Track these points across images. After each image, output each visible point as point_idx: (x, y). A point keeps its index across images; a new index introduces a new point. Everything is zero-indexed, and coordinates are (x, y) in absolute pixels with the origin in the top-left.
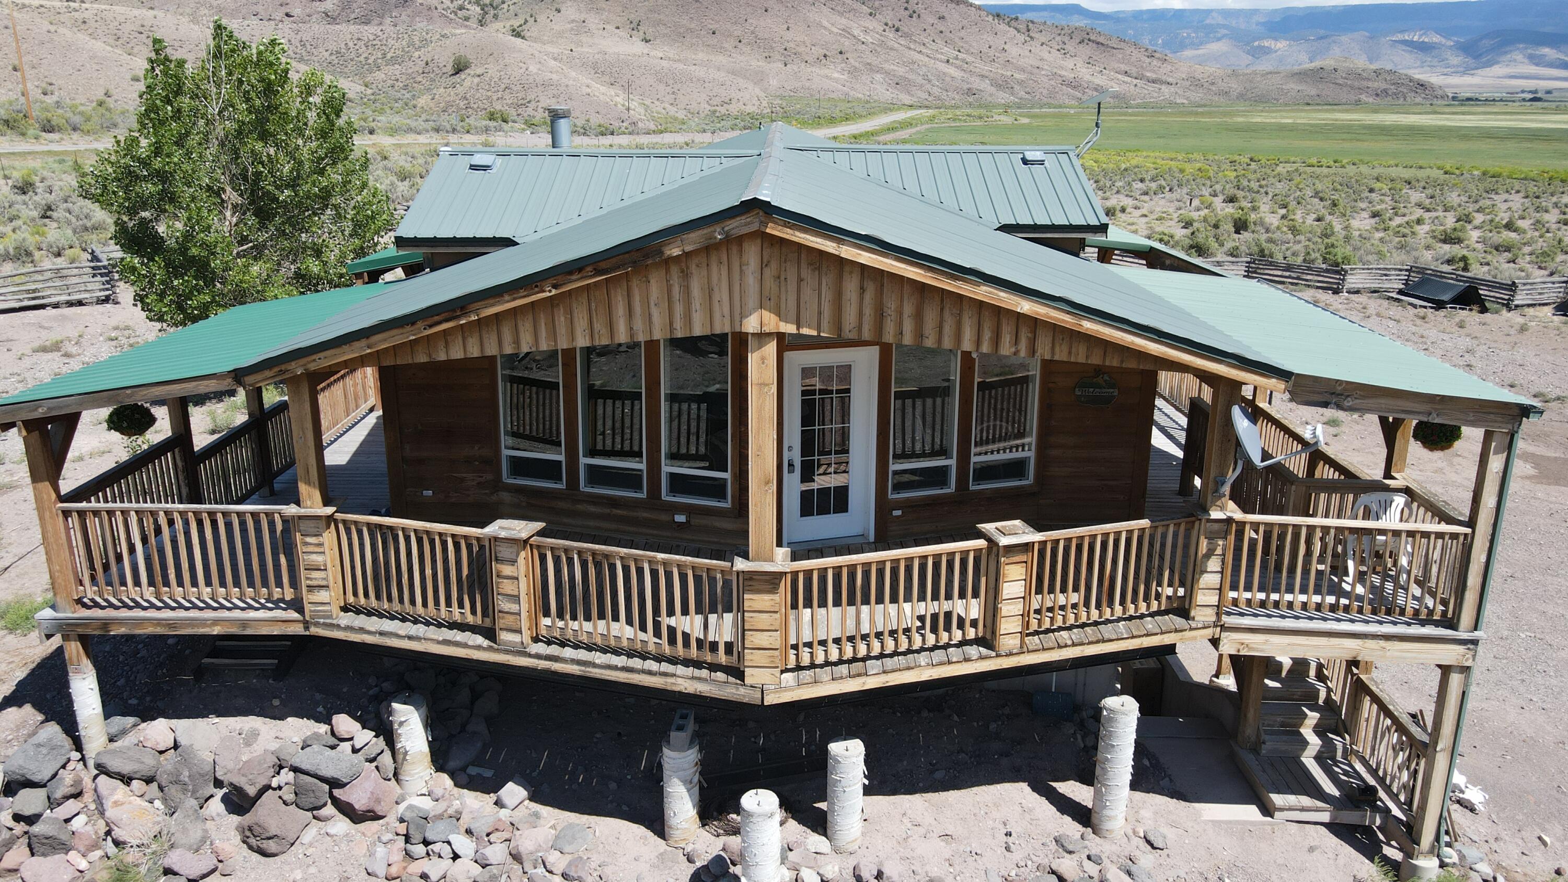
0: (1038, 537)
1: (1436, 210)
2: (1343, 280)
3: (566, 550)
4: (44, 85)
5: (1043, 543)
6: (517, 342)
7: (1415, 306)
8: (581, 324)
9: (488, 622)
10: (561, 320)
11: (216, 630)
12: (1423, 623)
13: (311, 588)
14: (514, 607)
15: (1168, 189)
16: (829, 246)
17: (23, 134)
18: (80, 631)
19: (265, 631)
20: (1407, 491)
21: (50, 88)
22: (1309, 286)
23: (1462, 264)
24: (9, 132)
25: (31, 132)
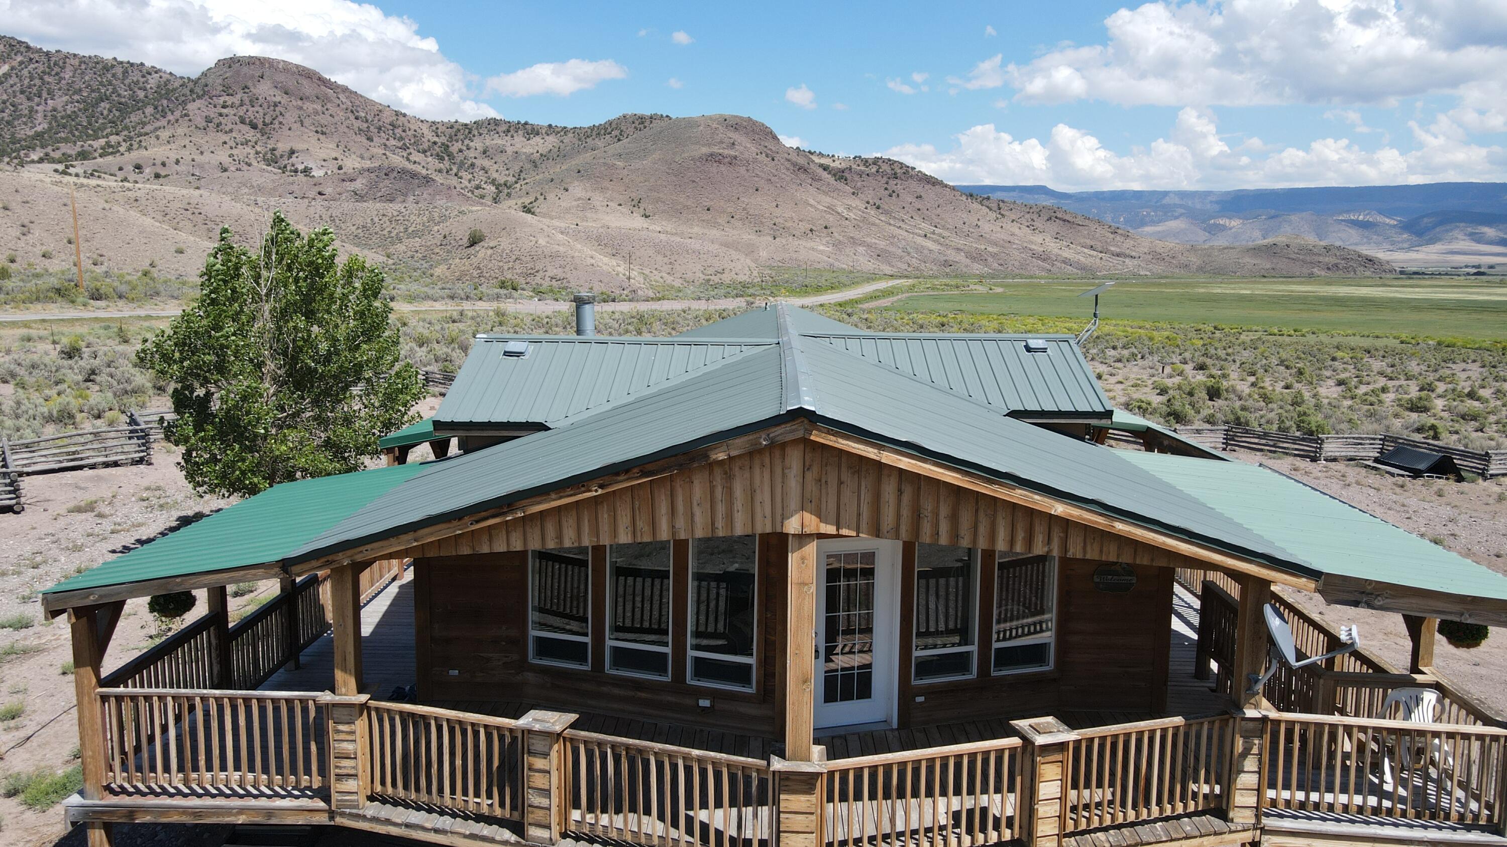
0: (1072, 736)
1: (1398, 379)
2: (1320, 448)
3: (600, 744)
4: (95, 256)
5: (1078, 743)
6: (560, 537)
7: (1393, 475)
8: (624, 520)
9: (516, 816)
10: (604, 517)
11: (241, 819)
12: (1469, 828)
13: (339, 777)
14: (544, 802)
15: (1139, 356)
16: (870, 452)
17: (73, 302)
18: (106, 818)
19: (290, 820)
20: (1437, 686)
21: (100, 259)
22: (1287, 454)
23: (1431, 433)
24: (60, 299)
25: (80, 299)
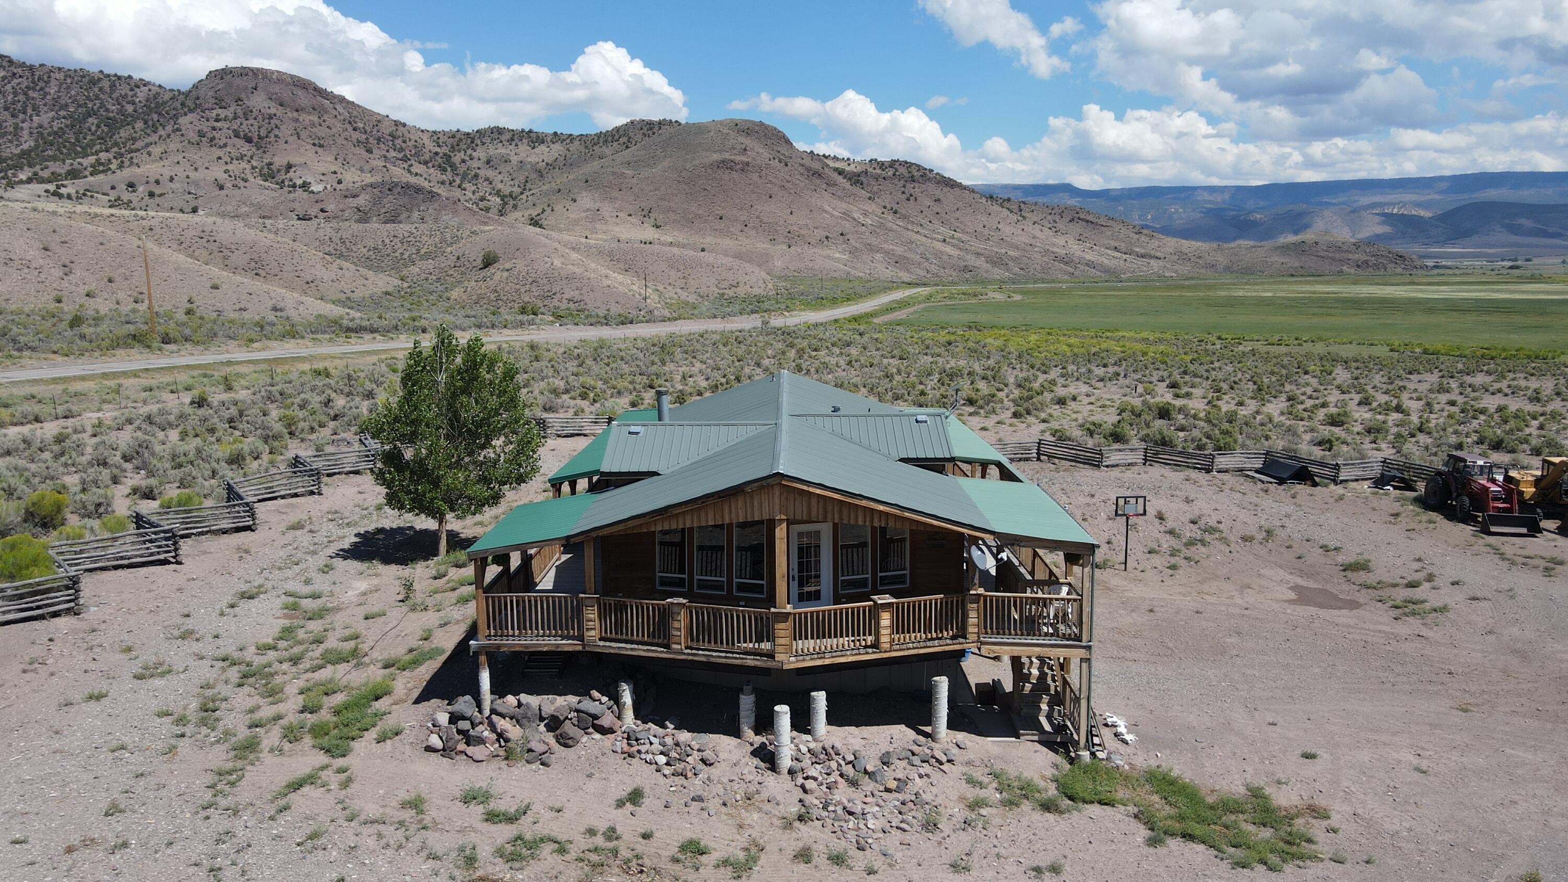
0: (894, 600)
2: (1212, 462)
3: (701, 608)
5: (898, 604)
6: (685, 523)
8: (711, 516)
9: (666, 641)
10: (703, 514)
12: (1068, 640)
13: (588, 630)
14: (679, 633)
18: (488, 649)
19: (566, 649)
22: (1188, 467)
25: (155, 345)
